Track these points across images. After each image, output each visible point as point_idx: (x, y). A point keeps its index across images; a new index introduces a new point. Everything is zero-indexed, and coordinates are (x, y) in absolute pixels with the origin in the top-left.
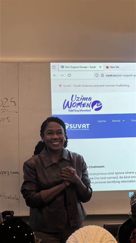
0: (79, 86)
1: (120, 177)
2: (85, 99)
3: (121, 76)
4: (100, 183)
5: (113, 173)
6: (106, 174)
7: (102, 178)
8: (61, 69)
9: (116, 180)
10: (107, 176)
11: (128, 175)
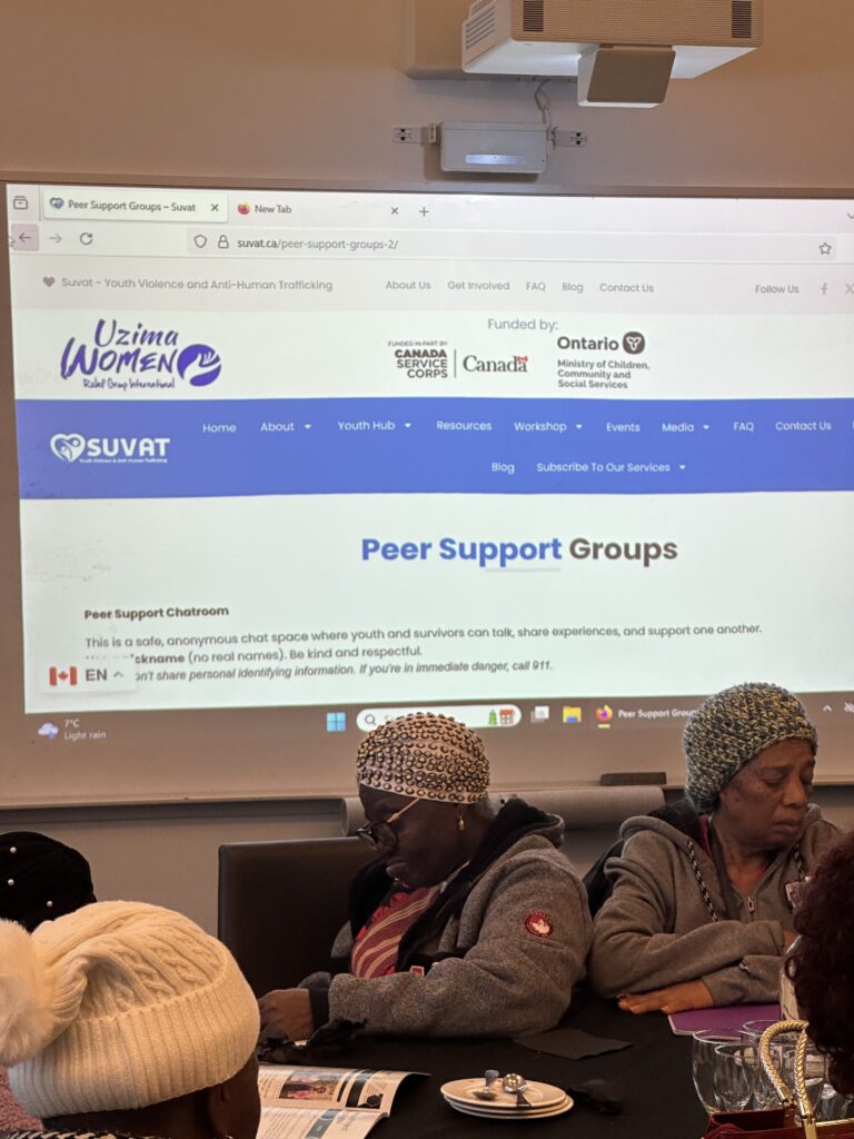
0: (128, 283)
1: (293, 655)
2: (153, 337)
3: (298, 244)
4: (211, 675)
5: (264, 638)
6: (234, 640)
7: (220, 658)
8: (50, 211)
9: (273, 664)
10: (240, 648)
11: (323, 645)
